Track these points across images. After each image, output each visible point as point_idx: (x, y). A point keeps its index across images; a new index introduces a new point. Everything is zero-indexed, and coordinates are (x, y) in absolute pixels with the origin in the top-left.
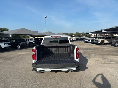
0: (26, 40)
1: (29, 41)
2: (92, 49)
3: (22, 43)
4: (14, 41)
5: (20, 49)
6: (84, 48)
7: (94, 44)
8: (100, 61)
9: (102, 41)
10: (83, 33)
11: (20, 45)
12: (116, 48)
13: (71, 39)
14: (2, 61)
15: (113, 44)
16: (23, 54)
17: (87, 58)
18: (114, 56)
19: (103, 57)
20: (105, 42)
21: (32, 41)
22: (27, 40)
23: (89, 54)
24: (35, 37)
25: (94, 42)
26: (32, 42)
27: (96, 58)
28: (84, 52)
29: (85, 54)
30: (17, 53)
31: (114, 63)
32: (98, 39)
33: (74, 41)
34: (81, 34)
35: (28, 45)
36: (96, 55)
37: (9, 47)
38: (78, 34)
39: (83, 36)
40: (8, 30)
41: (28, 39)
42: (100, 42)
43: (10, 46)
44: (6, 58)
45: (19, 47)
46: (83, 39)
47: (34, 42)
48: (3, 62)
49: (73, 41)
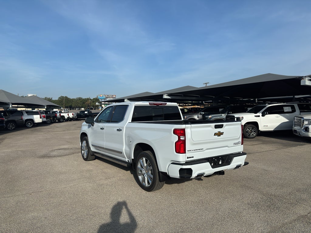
13: (66, 115)
33: (71, 119)
34: (74, 100)
38: (65, 102)
39: (80, 108)
46: (95, 115)
49: (68, 119)
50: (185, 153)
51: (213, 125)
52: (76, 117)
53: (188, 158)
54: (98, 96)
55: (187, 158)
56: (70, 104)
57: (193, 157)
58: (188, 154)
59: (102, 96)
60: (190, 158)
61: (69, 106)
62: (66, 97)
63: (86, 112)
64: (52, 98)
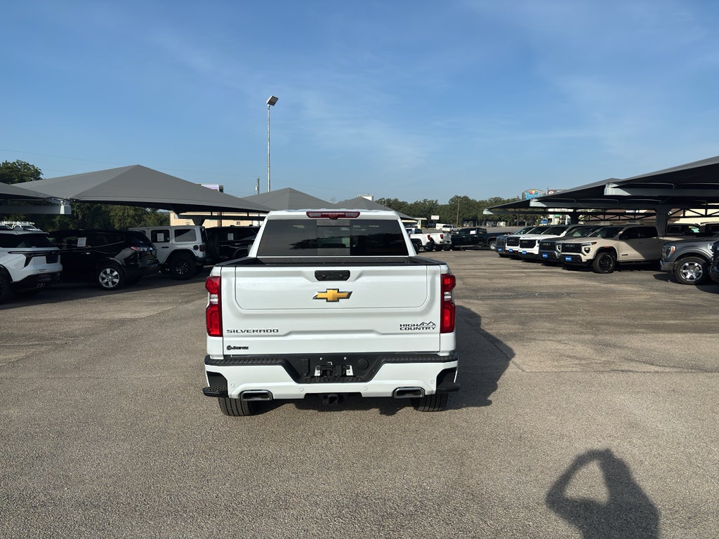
0: (154, 234)
1: (173, 241)
2: (542, 295)
3: (127, 252)
4: (82, 242)
5: (118, 288)
6: (495, 290)
7: (559, 270)
8: (581, 359)
9: (601, 250)
10: (497, 200)
11: (114, 266)
12: (681, 292)
13: (424, 238)
14: (22, 355)
15: (664, 266)
16: (137, 315)
17: (509, 344)
18: (661, 335)
19: (600, 337)
20: (621, 258)
21: (189, 245)
22: (161, 237)
23: (522, 323)
24: (202, 219)
25: (558, 252)
26: (188, 251)
27: (560, 341)
28: (497, 310)
29: (496, 320)
30: (100, 312)
31: (653, 368)
32: (583, 236)
33: (439, 248)
34: (481, 205)
35: (162, 267)
36: (563, 328)
37: (52, 275)
38: (463, 210)
39: (495, 221)
40: (35, 175)
41: (167, 233)
42: (590, 256)
43: (56, 267)
44: (42, 338)
45: (110, 276)
46: (492, 238)
47: (202, 249)
48: (27, 357)
49: (432, 246)
50: (221, 335)
51: (312, 270)
52: (450, 243)
53: (229, 348)
54: (526, 194)
55: (225, 348)
56: (474, 214)
57: (247, 348)
58: (229, 340)
59: (534, 192)
60: (235, 348)
61: (470, 218)
62: (466, 198)
63: (473, 232)
64: (436, 201)
